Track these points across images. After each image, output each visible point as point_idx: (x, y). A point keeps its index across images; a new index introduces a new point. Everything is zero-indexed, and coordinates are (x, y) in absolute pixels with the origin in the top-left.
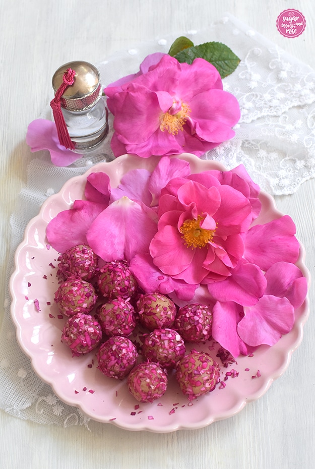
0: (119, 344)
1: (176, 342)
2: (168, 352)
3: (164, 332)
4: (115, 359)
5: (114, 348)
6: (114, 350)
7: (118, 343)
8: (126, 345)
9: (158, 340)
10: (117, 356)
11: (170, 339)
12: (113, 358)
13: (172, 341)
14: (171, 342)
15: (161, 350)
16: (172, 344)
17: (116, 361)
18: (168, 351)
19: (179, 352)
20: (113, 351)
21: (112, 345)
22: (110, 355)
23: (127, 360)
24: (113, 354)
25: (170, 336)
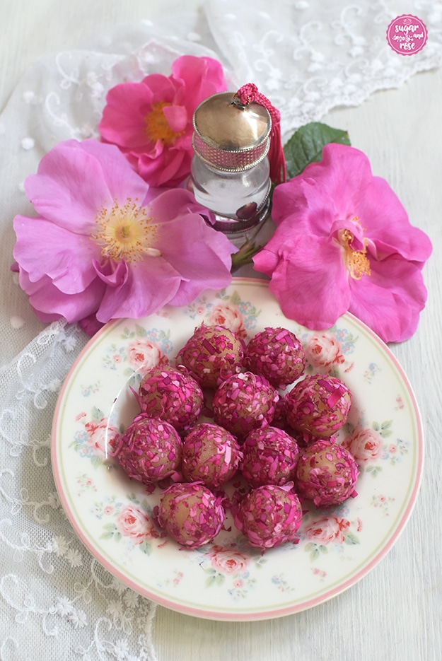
0: (263, 437)
1: (249, 383)
2: (258, 400)
3: (224, 392)
4: (274, 459)
5: (261, 446)
6: (263, 449)
7: (261, 438)
8: (272, 433)
9: (232, 405)
10: (274, 453)
11: (240, 388)
12: (271, 459)
13: (245, 385)
14: (245, 388)
15: (250, 409)
16: (250, 389)
17: (277, 460)
18: (256, 399)
19: (264, 386)
20: (262, 451)
21: (256, 445)
22: (264, 457)
23: (289, 450)
24: (267, 455)
25: (235, 385)
